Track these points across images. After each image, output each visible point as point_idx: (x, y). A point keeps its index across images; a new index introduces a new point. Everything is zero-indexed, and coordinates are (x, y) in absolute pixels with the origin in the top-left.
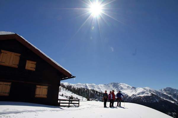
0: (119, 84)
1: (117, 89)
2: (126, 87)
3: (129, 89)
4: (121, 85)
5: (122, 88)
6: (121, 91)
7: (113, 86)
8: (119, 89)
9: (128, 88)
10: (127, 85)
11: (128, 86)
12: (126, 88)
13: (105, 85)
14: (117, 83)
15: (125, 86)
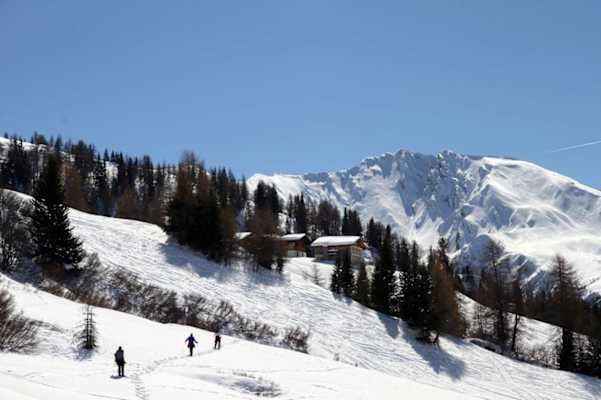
0: (468, 175)
1: (440, 221)
2: (542, 197)
3: (579, 218)
4: (491, 180)
5: (502, 215)
6: (498, 236)
7: (401, 187)
8: (469, 218)
9: (565, 206)
10: (557, 179)
11: (572, 189)
12: (548, 206)
13: (310, 178)
14: (451, 158)
15: (536, 184)
